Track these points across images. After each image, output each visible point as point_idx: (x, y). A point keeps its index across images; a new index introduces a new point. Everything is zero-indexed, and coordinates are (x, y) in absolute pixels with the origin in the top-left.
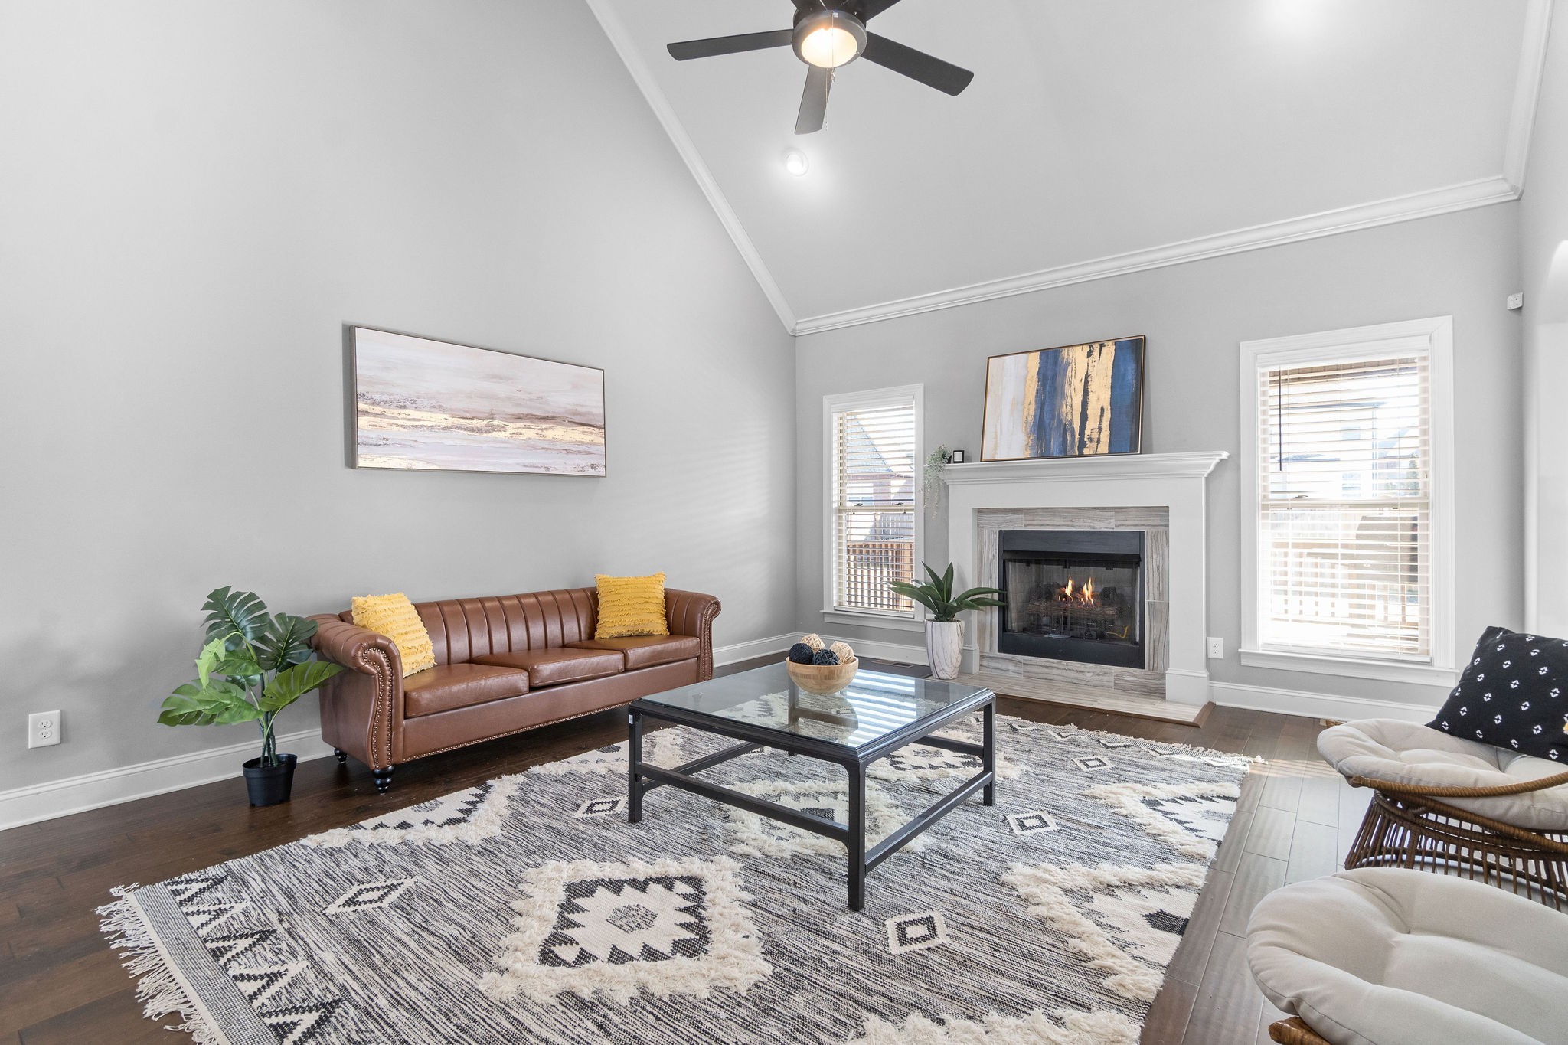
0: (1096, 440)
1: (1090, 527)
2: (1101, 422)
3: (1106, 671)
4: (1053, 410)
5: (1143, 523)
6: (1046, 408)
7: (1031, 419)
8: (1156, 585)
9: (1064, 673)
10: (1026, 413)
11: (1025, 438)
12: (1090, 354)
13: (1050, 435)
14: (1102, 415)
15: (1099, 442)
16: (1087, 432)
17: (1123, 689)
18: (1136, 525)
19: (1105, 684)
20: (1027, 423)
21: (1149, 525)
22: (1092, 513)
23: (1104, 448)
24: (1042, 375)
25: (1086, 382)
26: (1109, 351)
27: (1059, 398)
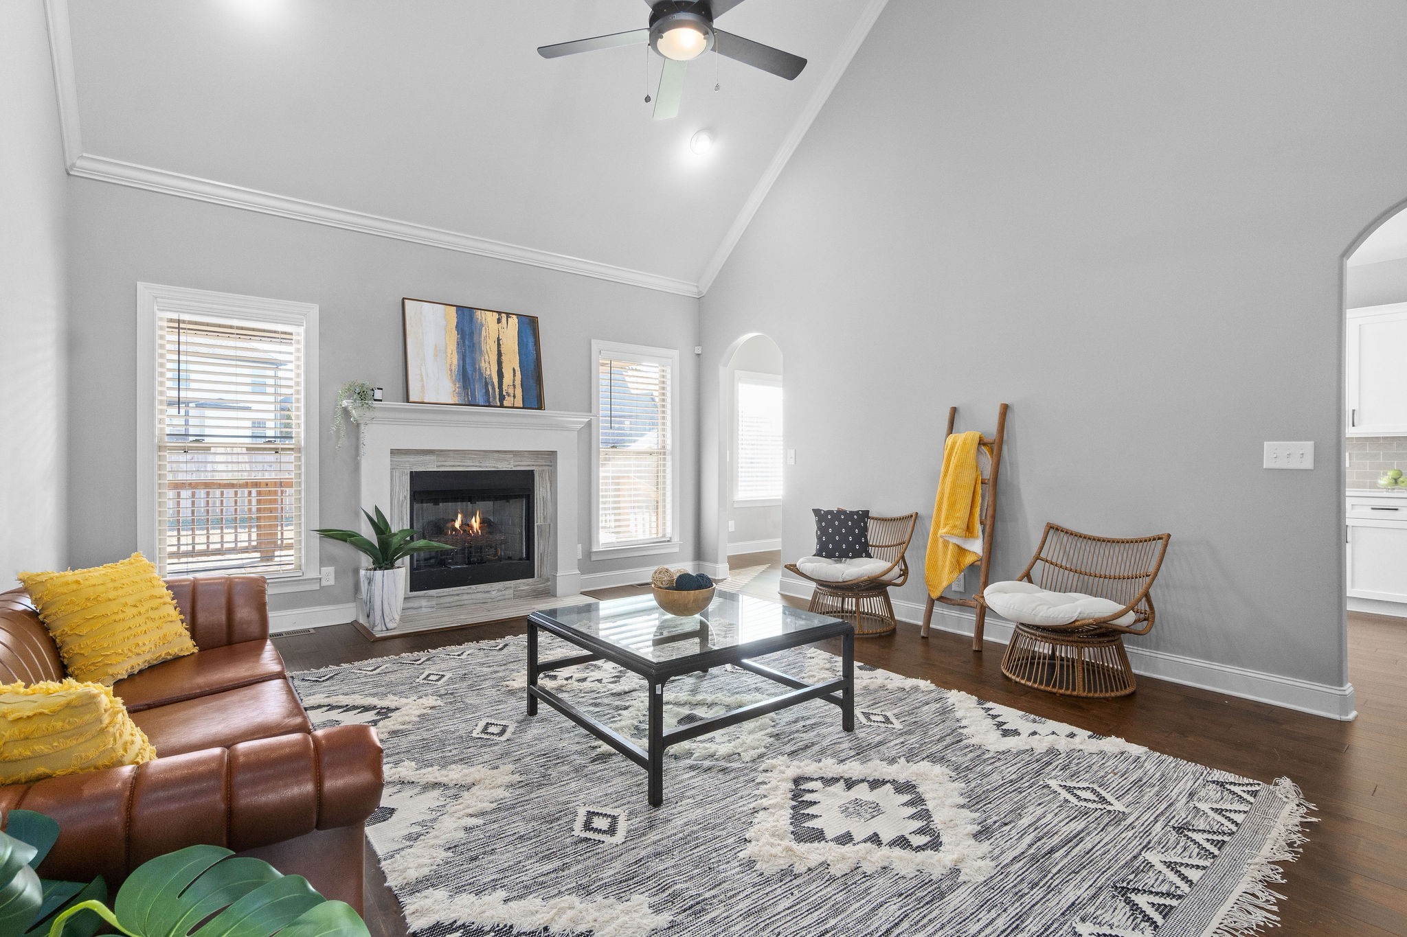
0: (512, 395)
1: (494, 467)
2: (514, 381)
3: (507, 586)
4: (474, 363)
5: (533, 463)
6: (468, 360)
7: (455, 367)
8: (542, 511)
9: (473, 596)
10: (449, 362)
11: (451, 385)
12: (499, 321)
13: (474, 385)
14: (514, 375)
15: (514, 397)
16: (505, 387)
17: (520, 597)
18: (529, 465)
19: (506, 597)
20: (451, 371)
21: (536, 465)
22: (496, 455)
23: (519, 403)
24: (460, 328)
25: (499, 345)
26: (514, 321)
27: (478, 353)
